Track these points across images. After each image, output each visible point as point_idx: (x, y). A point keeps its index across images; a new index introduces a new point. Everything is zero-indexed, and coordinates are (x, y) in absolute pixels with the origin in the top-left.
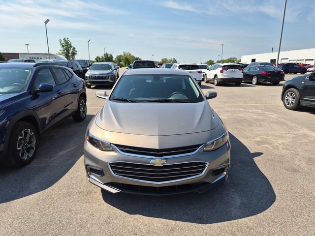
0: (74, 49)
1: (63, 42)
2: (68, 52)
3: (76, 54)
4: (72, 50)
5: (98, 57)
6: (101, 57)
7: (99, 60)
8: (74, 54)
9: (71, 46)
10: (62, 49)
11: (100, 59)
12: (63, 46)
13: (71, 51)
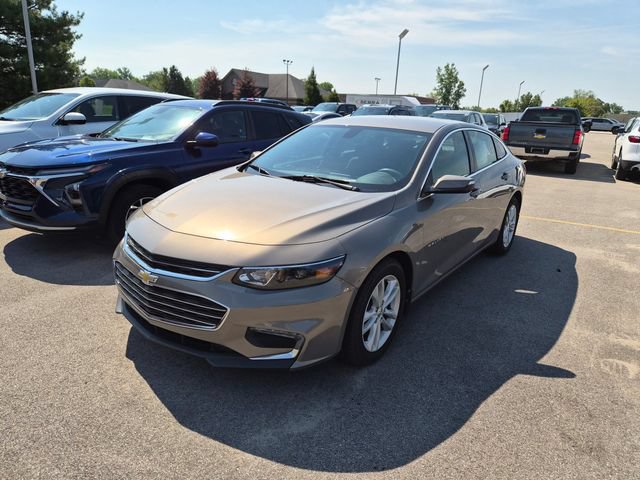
0: (462, 84)
1: (443, 72)
2: (448, 92)
3: (464, 95)
4: (456, 89)
5: (507, 102)
6: (513, 102)
7: (507, 109)
8: (459, 95)
9: (456, 80)
10: (437, 85)
11: (510, 106)
12: (442, 80)
13: (454, 90)
